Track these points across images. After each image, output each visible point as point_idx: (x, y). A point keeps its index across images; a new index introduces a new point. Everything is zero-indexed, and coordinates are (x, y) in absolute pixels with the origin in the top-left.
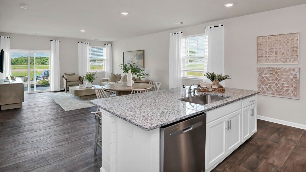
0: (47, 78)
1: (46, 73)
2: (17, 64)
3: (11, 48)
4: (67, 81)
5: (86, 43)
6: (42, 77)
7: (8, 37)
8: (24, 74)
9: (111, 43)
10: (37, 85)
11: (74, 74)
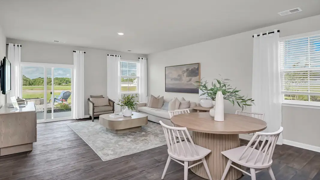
0: (66, 101)
1: (65, 94)
2: (35, 85)
3: (22, 60)
4: (95, 105)
5: (116, 56)
6: (60, 99)
7: (18, 46)
8: (41, 95)
9: (146, 57)
10: (55, 109)
11: (102, 97)
